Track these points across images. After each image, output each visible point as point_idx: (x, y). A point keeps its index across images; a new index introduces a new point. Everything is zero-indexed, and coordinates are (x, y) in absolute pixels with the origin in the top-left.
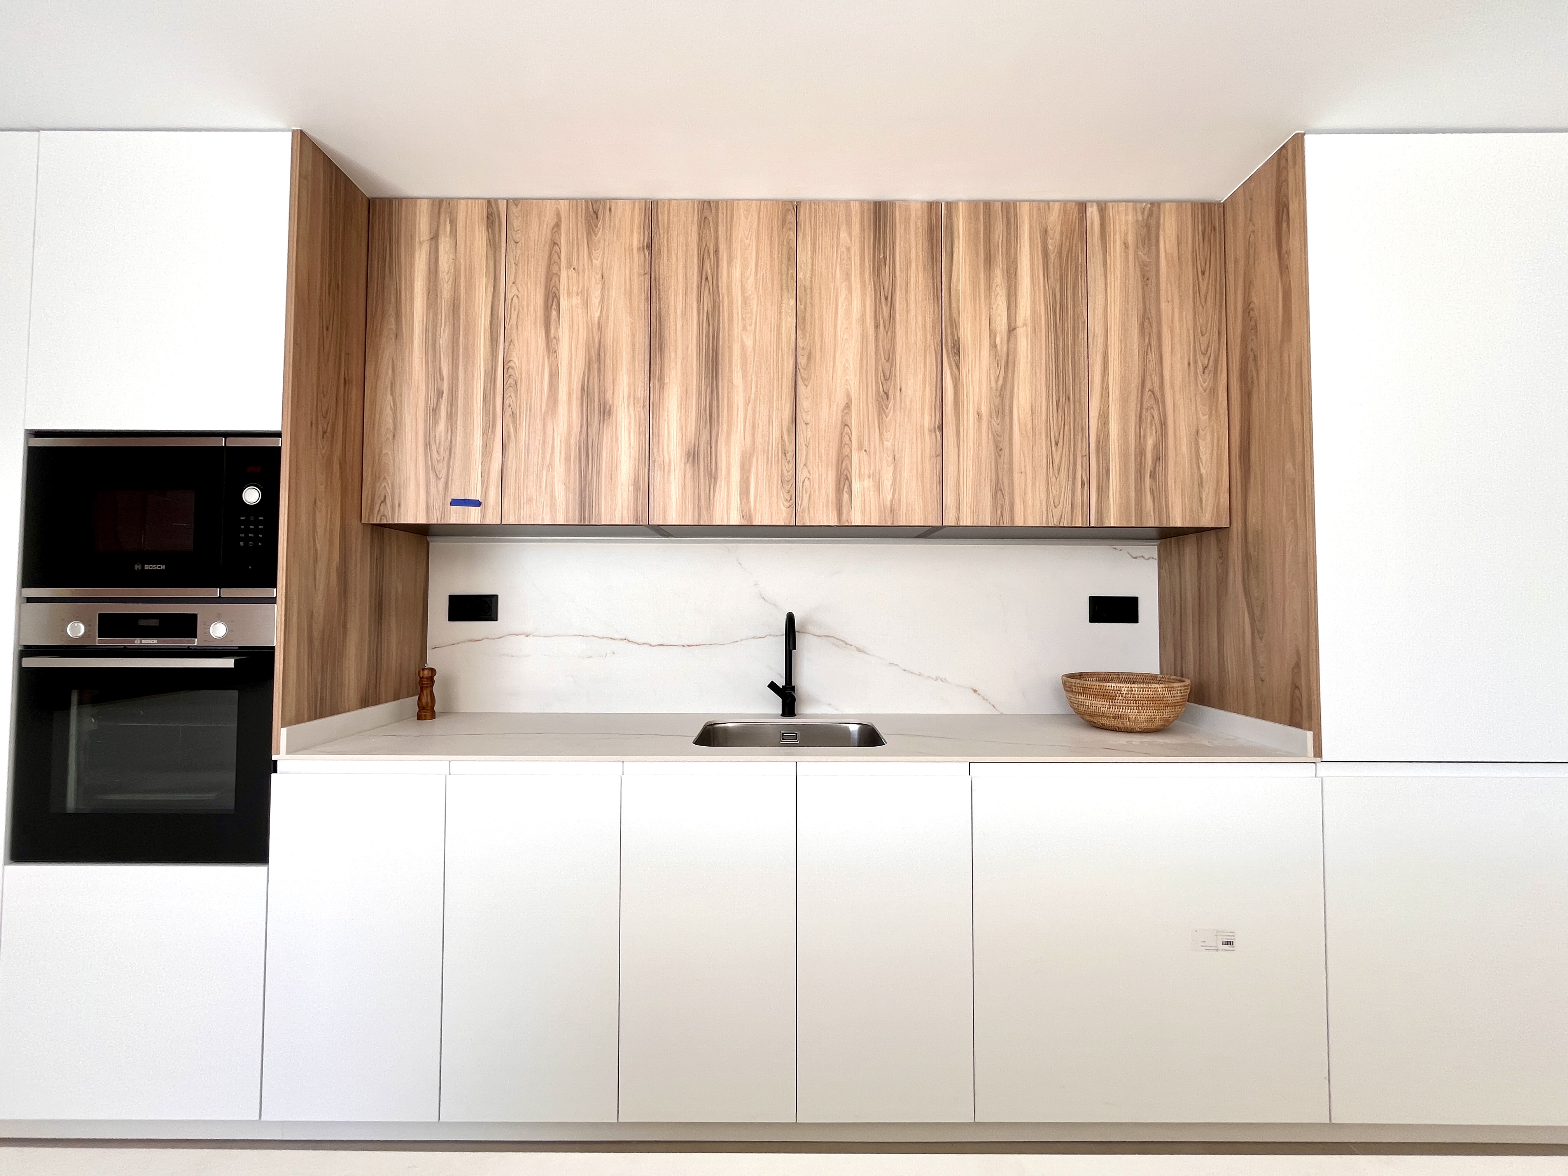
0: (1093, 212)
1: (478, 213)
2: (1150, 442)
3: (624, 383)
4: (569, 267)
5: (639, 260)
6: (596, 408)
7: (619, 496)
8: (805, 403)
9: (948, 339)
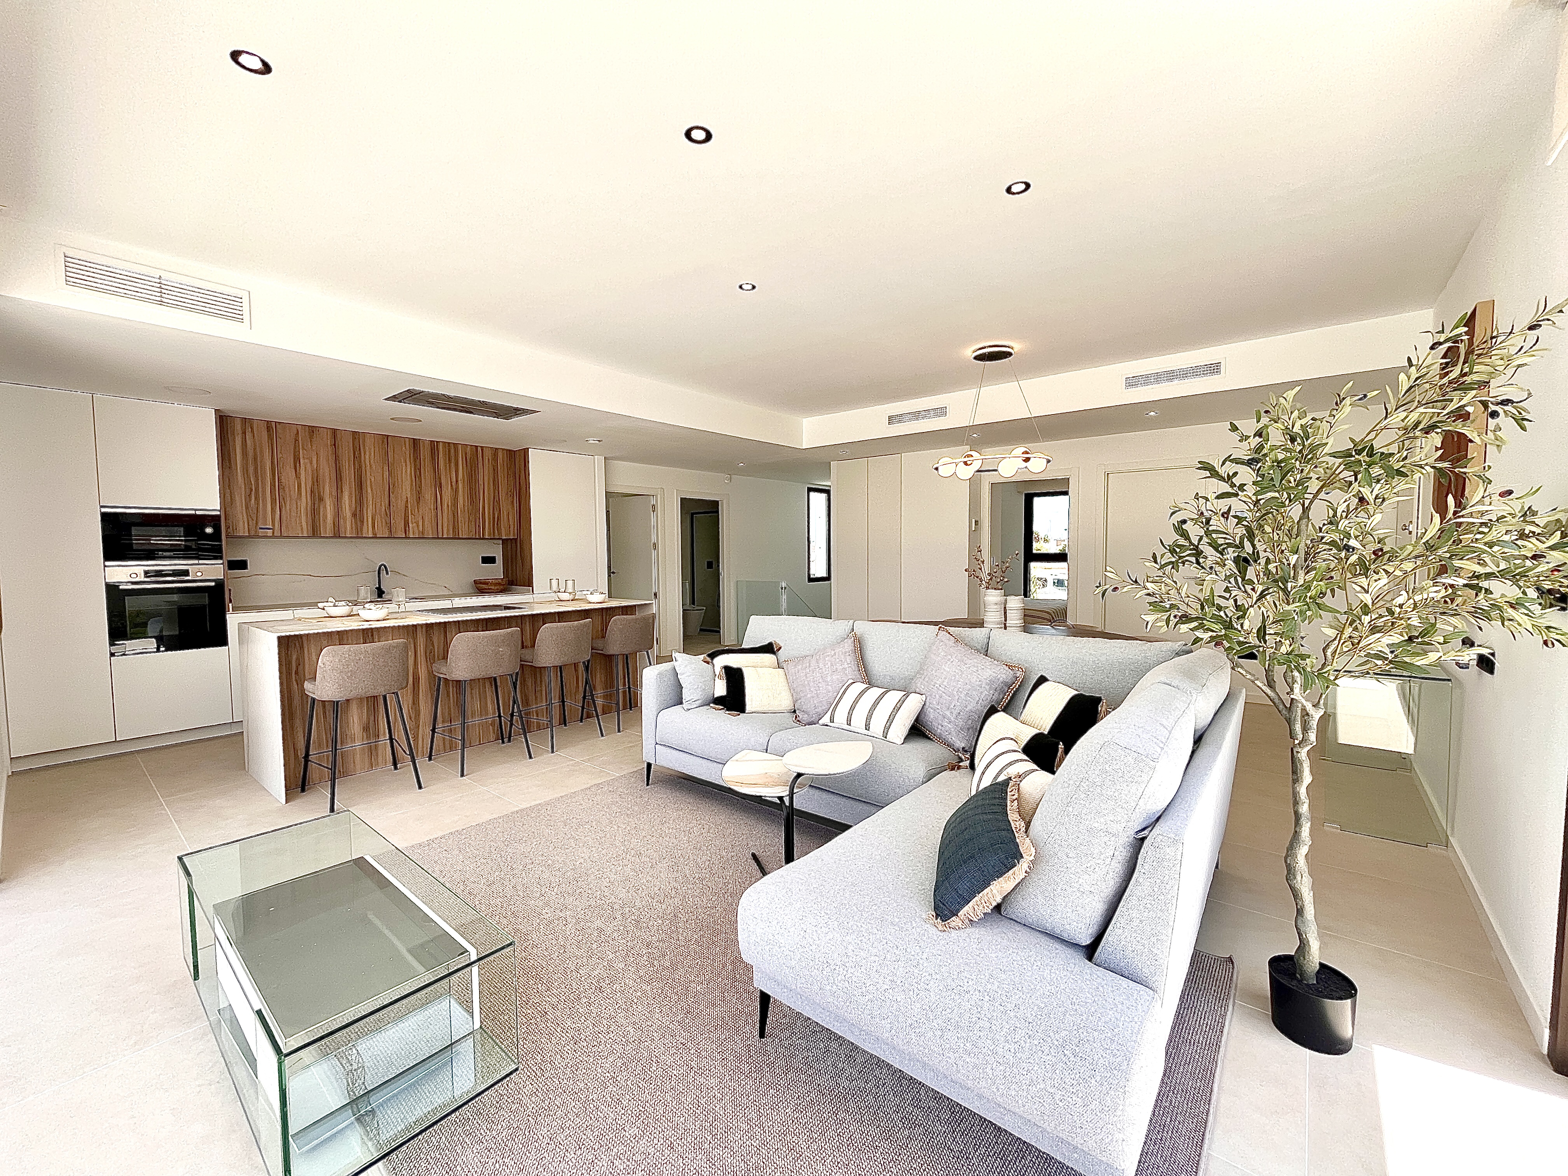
1: (263, 426)
2: (496, 515)
3: (328, 490)
4: (303, 448)
5: (330, 449)
6: (317, 498)
7: (327, 527)
8: (393, 499)
9: (438, 483)
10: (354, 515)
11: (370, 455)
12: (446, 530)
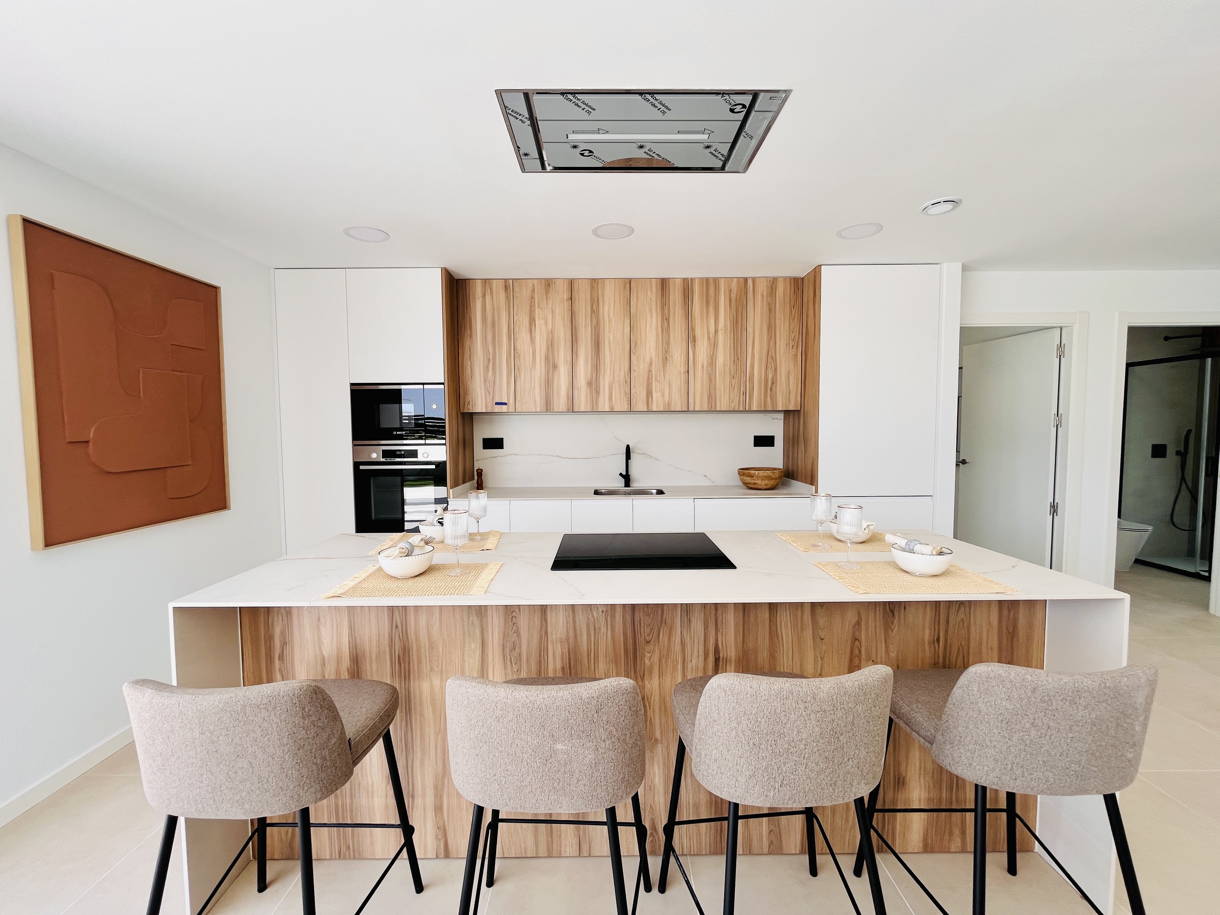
0: (750, 282)
1: (501, 284)
2: (770, 377)
3: (562, 355)
4: (539, 307)
5: (567, 304)
6: (551, 365)
7: (560, 402)
8: (634, 362)
9: (691, 336)
10: (590, 384)
11: (609, 307)
12: (699, 401)
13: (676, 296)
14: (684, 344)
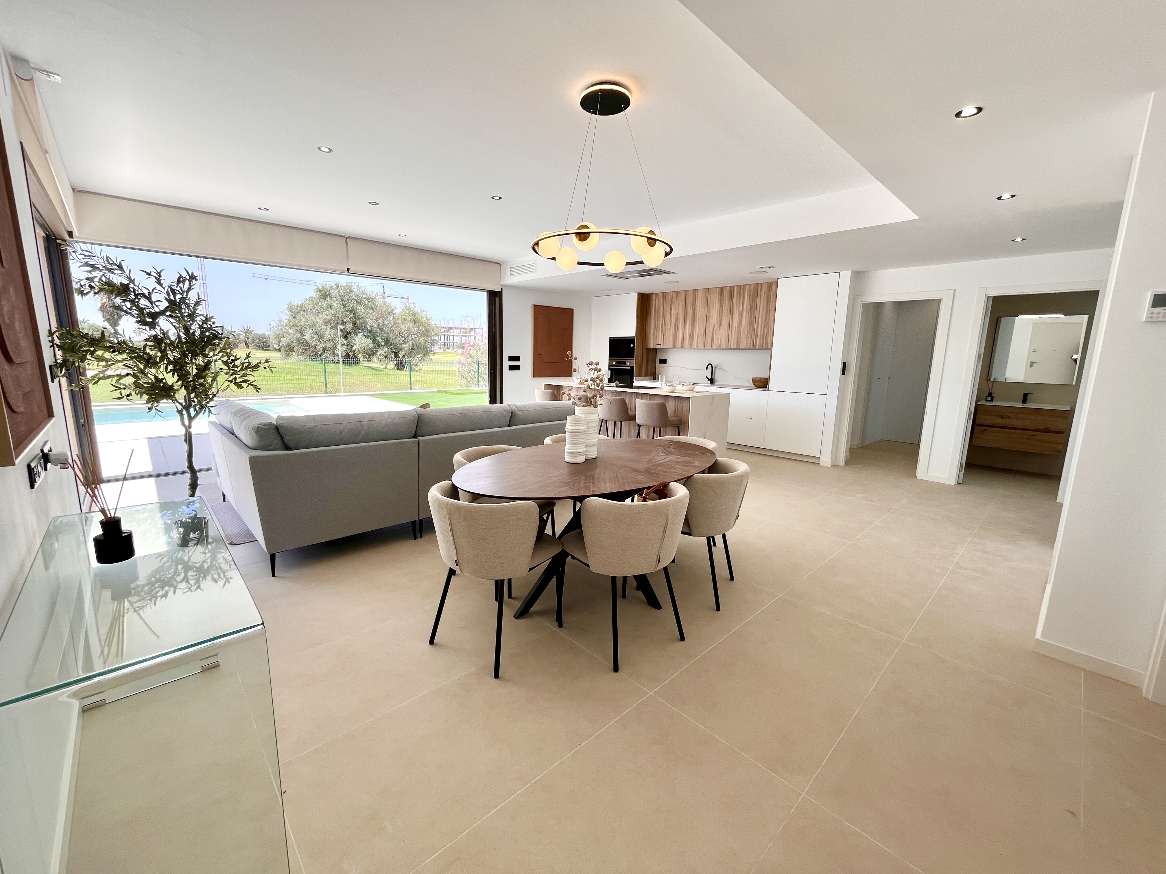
0: (760, 285)
1: (661, 295)
3: (681, 324)
4: (674, 304)
5: (684, 301)
6: (677, 328)
9: (731, 313)
10: (690, 336)
11: (700, 301)
12: (733, 345)
13: (726, 294)
14: (729, 315)
